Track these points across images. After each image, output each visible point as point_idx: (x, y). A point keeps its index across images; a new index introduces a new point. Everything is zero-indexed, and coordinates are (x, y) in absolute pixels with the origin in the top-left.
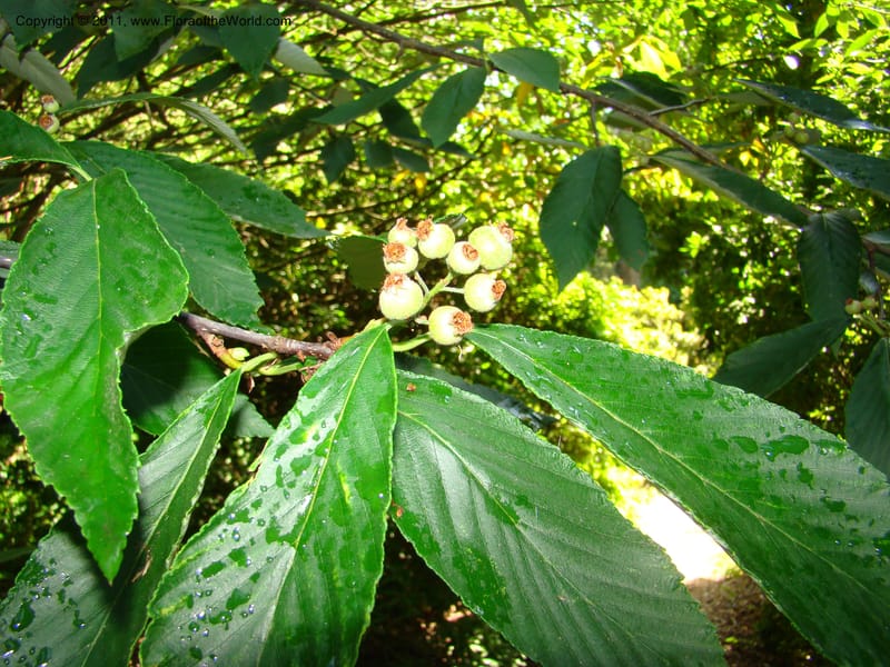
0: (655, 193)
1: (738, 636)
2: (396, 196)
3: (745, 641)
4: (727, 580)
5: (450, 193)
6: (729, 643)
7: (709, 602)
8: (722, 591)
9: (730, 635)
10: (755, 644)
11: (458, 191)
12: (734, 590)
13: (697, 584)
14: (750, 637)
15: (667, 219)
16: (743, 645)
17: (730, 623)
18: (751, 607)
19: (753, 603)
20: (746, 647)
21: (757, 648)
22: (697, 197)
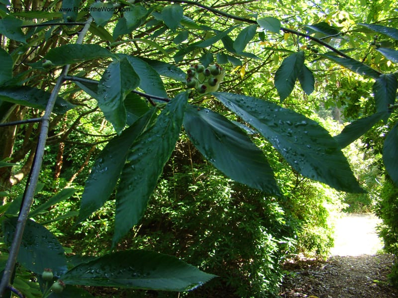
0: (347, 78)
1: (379, 280)
2: (232, 79)
3: (383, 282)
4: (377, 255)
5: (256, 77)
6: (375, 282)
7: (367, 265)
8: (374, 260)
9: (376, 279)
10: (388, 284)
11: (259, 77)
12: (379, 260)
13: (363, 256)
14: (386, 281)
15: (353, 90)
16: (382, 284)
17: (377, 274)
18: (387, 268)
19: (388, 266)
20: (384, 285)
21: (389, 286)
22: (366, 81)
